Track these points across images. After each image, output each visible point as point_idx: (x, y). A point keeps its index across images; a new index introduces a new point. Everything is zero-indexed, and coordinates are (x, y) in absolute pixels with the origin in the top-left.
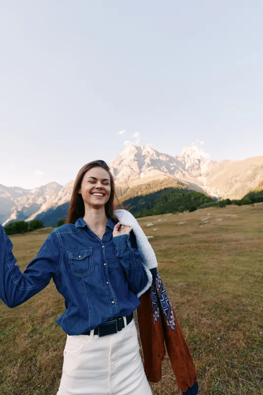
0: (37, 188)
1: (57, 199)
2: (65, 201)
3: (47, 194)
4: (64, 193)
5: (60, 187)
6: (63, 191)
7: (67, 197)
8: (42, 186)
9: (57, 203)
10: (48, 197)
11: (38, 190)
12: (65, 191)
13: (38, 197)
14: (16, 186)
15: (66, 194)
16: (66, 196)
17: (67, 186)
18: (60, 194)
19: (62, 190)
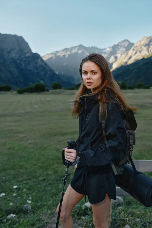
0: (110, 47)
1: (127, 58)
2: (134, 60)
3: (119, 53)
4: (135, 52)
5: (131, 45)
6: (134, 50)
7: (138, 56)
8: (115, 45)
9: (126, 62)
10: (118, 55)
11: (111, 49)
12: (136, 49)
13: (111, 56)
14: (93, 46)
15: (136, 53)
16: (136, 55)
17: (138, 44)
18: (131, 52)
19: (132, 48)
